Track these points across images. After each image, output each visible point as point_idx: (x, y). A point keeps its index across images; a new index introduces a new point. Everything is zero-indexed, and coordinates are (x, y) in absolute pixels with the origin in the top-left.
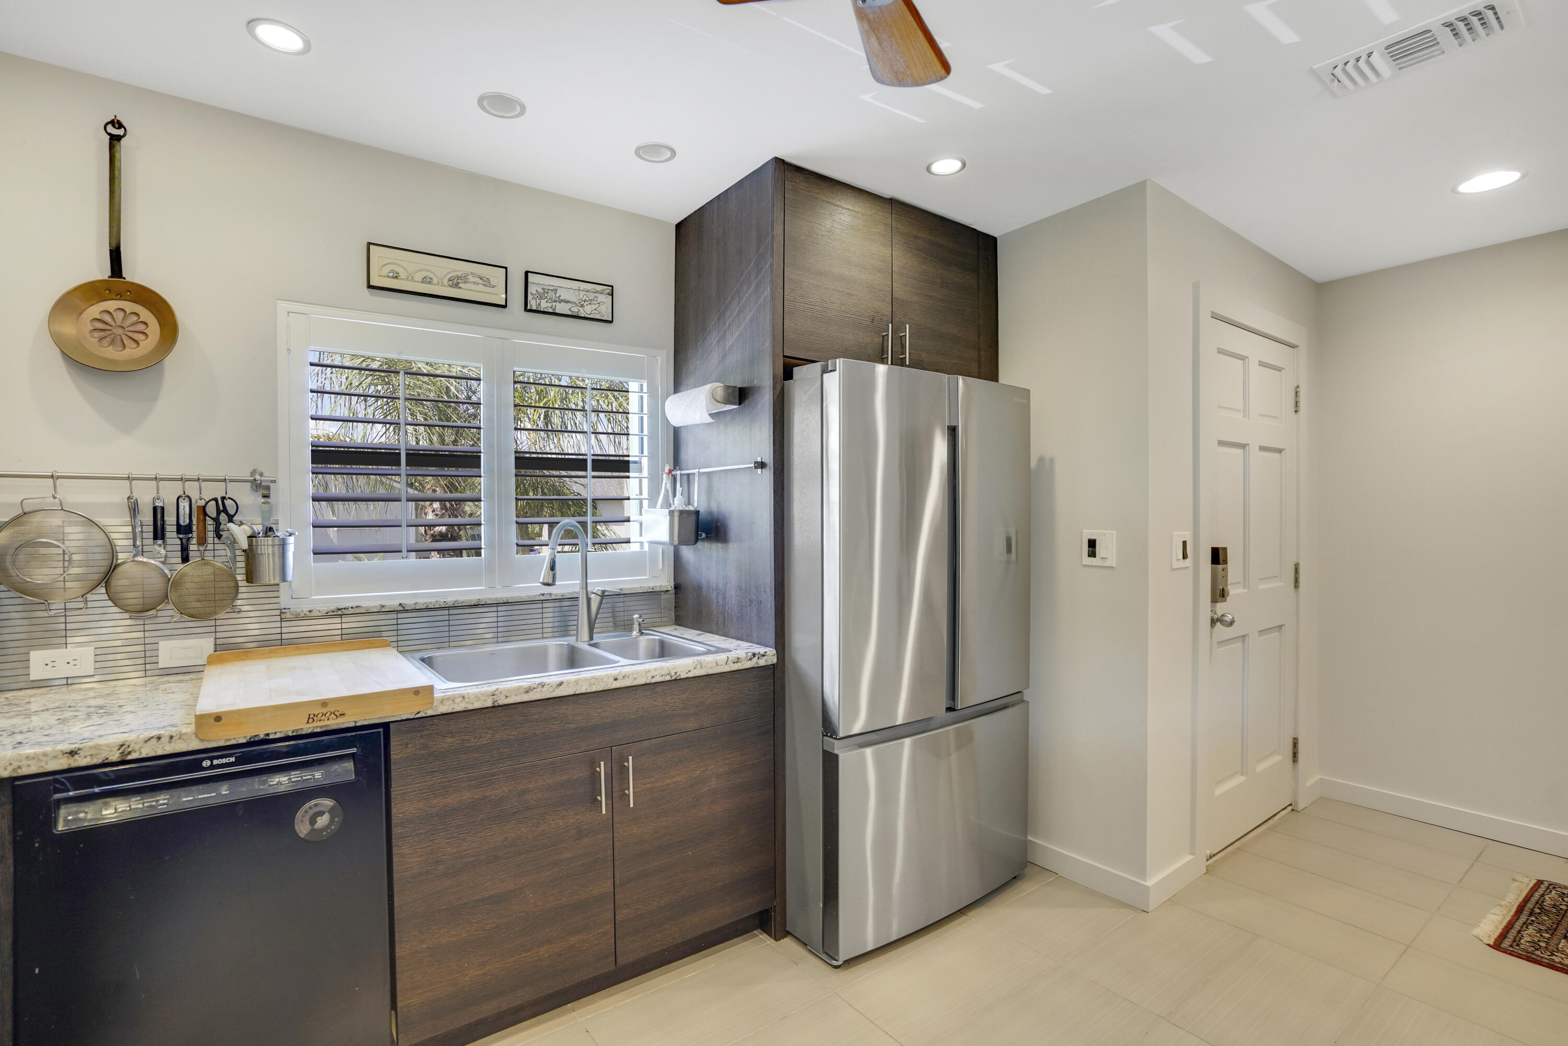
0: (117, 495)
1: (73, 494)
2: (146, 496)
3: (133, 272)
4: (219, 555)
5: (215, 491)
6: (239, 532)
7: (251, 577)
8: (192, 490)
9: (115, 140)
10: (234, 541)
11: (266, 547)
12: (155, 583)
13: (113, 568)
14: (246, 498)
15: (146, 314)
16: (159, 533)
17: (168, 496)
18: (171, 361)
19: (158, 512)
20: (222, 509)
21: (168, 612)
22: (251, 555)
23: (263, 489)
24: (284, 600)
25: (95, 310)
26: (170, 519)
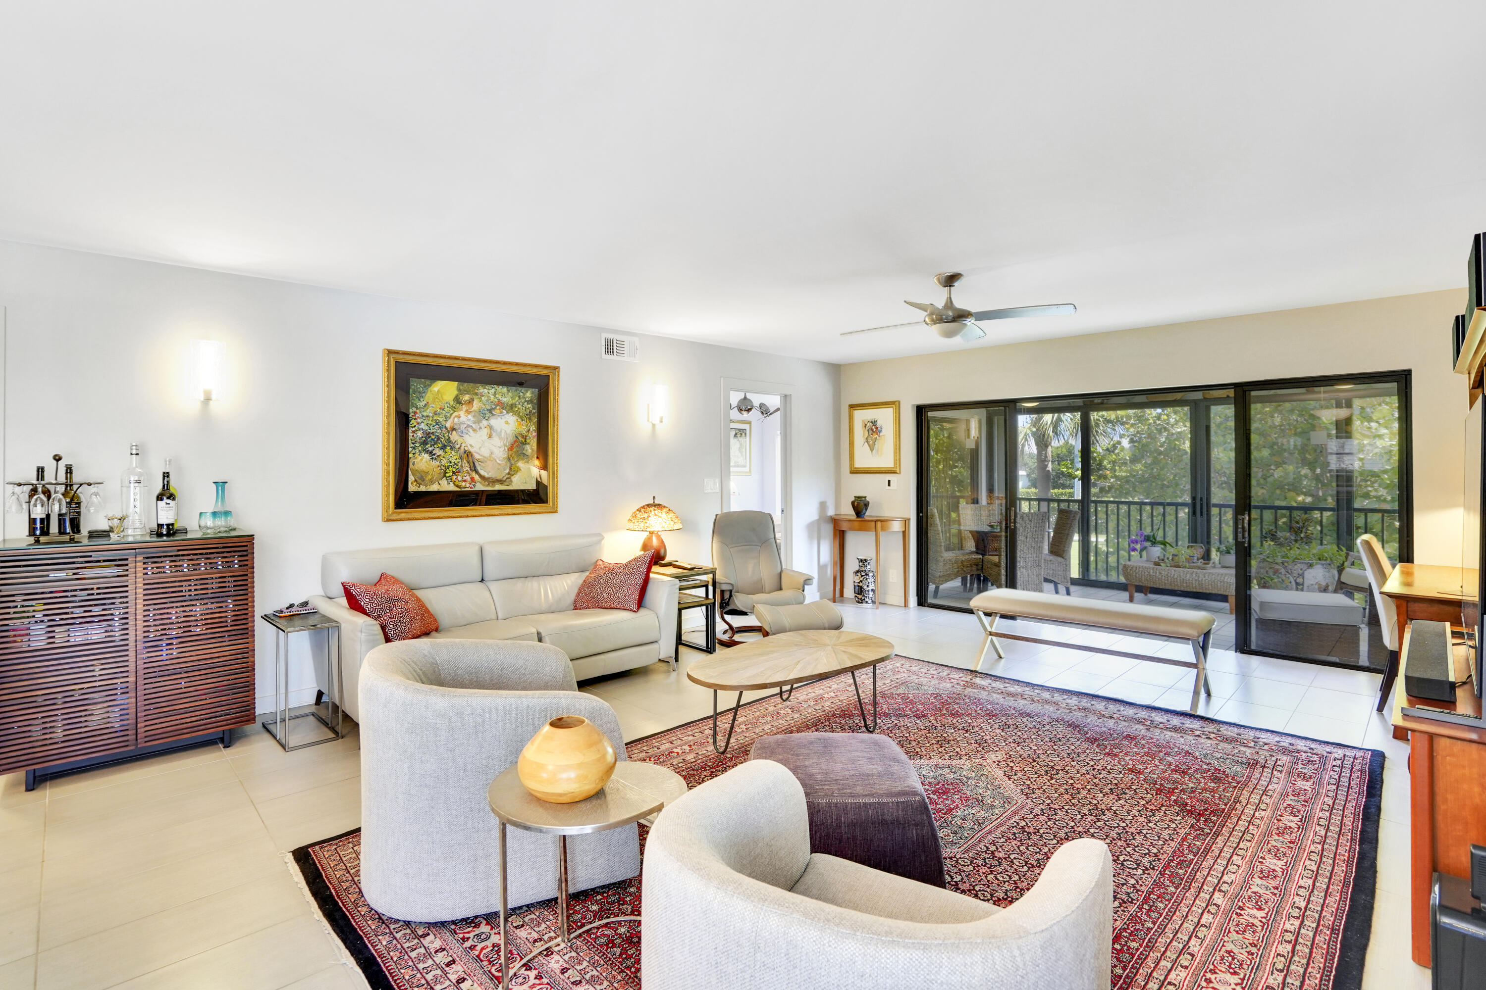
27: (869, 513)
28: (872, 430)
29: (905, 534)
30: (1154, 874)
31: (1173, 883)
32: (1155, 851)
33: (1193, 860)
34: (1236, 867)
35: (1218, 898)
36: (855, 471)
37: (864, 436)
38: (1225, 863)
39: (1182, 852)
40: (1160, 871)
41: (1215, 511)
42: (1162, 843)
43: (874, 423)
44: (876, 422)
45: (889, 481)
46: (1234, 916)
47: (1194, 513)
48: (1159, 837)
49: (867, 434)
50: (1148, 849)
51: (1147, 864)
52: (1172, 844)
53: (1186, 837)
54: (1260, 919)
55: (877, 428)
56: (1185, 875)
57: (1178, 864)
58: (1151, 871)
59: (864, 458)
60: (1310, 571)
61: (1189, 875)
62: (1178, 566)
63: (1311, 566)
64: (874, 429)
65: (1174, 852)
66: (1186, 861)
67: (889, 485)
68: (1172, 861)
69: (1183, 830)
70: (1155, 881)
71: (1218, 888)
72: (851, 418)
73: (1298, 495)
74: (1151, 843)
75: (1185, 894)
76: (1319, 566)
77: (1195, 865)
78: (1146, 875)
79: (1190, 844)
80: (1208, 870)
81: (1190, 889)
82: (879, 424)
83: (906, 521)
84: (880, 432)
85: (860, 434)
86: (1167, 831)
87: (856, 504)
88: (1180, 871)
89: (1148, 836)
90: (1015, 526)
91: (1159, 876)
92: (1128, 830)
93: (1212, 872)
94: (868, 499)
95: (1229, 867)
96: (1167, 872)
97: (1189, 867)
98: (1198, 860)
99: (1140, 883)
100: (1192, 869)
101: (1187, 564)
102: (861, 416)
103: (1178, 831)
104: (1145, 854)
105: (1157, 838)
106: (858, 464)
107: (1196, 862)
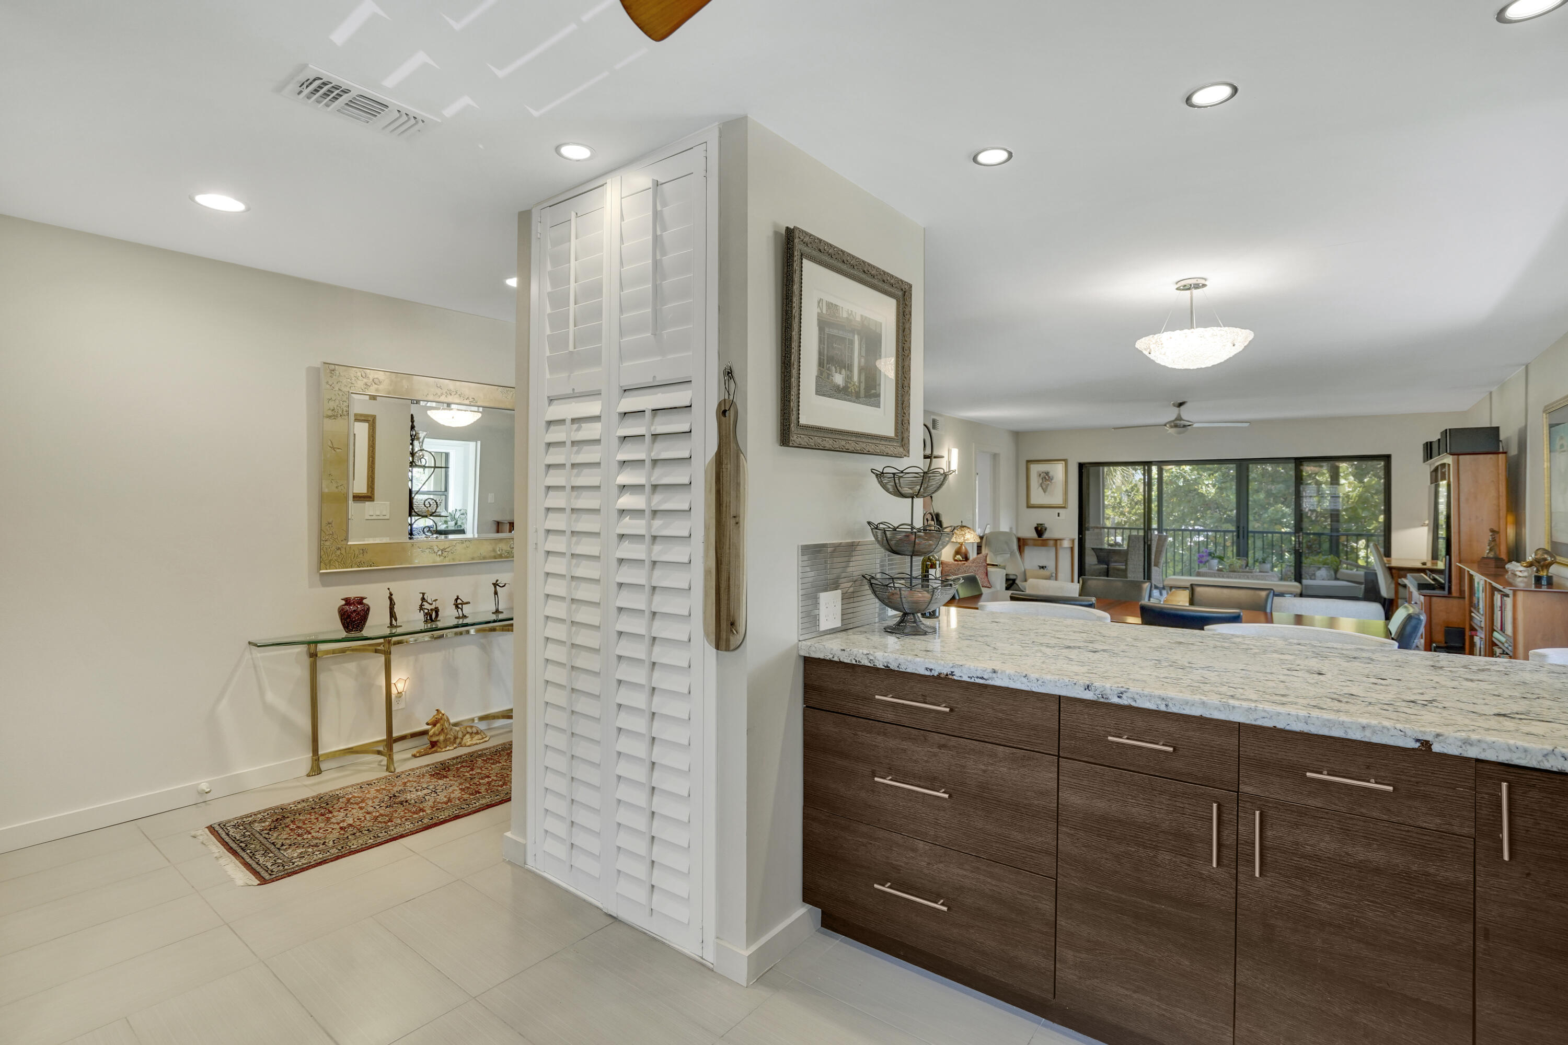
27: (1046, 535)
28: (1045, 478)
29: (1072, 549)
36: (1029, 506)
37: (1038, 482)
41: (1250, 534)
43: (1047, 473)
44: (1048, 473)
45: (1059, 514)
47: (1238, 537)
49: (1041, 481)
55: (1049, 477)
59: (1038, 497)
60: (1319, 572)
62: (1234, 571)
63: (1319, 568)
64: (1046, 478)
67: (1059, 516)
72: (1028, 470)
73: (1283, 527)
76: (1324, 568)
82: (1050, 474)
83: (1073, 541)
84: (1052, 480)
85: (1035, 481)
87: (1039, 529)
90: (1151, 542)
94: (1046, 525)
101: (1241, 570)
102: (1035, 469)
106: (1033, 501)
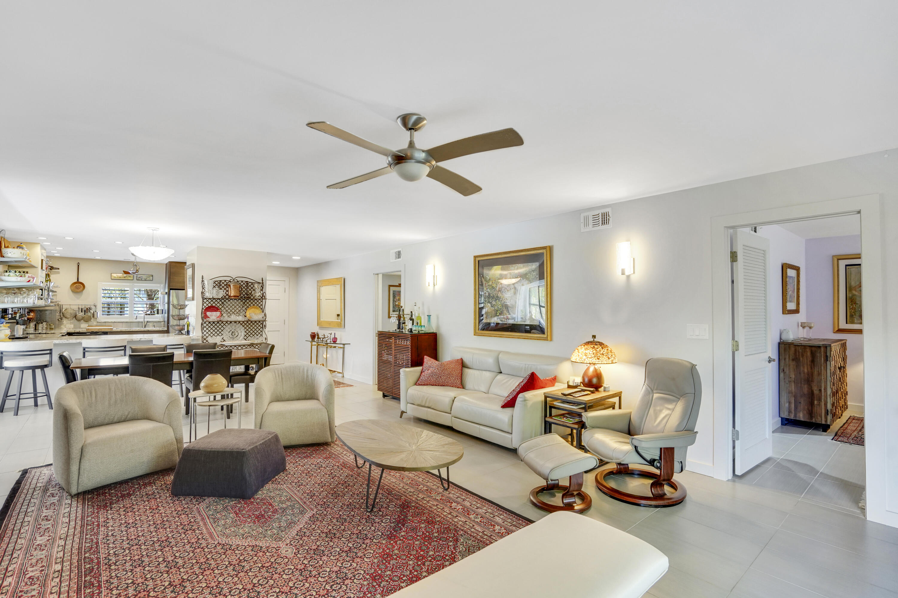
0: (77, 307)
1: (72, 307)
2: (80, 307)
3: (80, 281)
4: (89, 314)
5: (89, 306)
6: (92, 311)
7: (93, 317)
8: (86, 306)
9: (78, 265)
10: (91, 312)
11: (95, 313)
12: (81, 318)
13: (76, 315)
14: (93, 307)
15: (81, 285)
16: (82, 311)
17: (83, 307)
18: (84, 291)
19: (82, 309)
20: (90, 309)
21: (82, 321)
22: (93, 314)
23: (95, 306)
24: (98, 320)
25: (75, 285)
26: (83, 310)
30: (102, 556)
31: (88, 558)
32: (112, 567)
33: (85, 578)
34: (53, 591)
35: (58, 567)
38: (62, 590)
39: (95, 577)
40: (100, 559)
42: (112, 575)
46: (45, 565)
48: (118, 577)
50: (117, 565)
51: (110, 558)
52: (105, 578)
53: (99, 590)
54: (29, 572)
56: (85, 566)
57: (93, 569)
58: (106, 556)
61: (81, 567)
65: (100, 575)
66: (89, 574)
68: (98, 568)
69: (106, 594)
70: (99, 553)
71: (61, 571)
74: (119, 570)
75: (79, 557)
77: (82, 575)
78: (107, 552)
79: (93, 587)
80: (72, 577)
81: (77, 561)
86: (115, 584)
88: (88, 566)
89: (125, 573)
91: (99, 556)
92: (141, 568)
93: (68, 577)
95: (58, 589)
96: (96, 561)
97: (85, 571)
98: (82, 579)
99: (106, 547)
100: (82, 571)
103: (108, 591)
104: (116, 562)
105: (118, 575)
107: (82, 577)
